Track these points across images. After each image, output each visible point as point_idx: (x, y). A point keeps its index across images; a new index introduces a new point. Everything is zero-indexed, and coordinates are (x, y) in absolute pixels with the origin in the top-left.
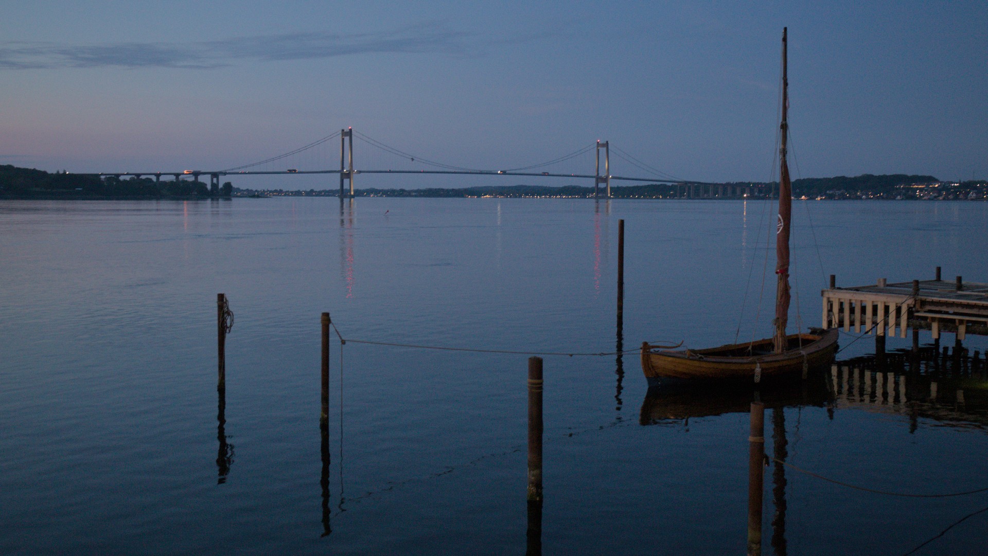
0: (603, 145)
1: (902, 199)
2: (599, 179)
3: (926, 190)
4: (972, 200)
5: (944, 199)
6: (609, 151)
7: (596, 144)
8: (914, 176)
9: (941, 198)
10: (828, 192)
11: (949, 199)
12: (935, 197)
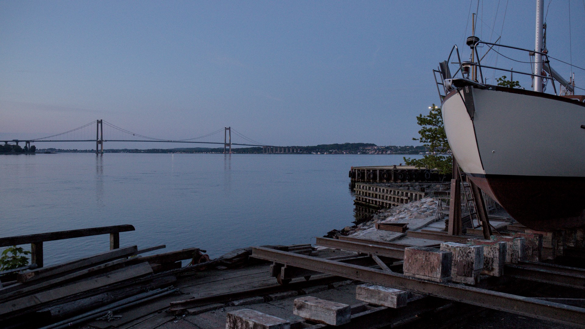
0: (227, 129)
1: (360, 154)
2: (226, 144)
3: (371, 150)
4: (388, 154)
5: (377, 154)
6: (231, 132)
7: (225, 129)
8: (366, 144)
9: (376, 153)
10: (330, 150)
11: (379, 154)
12: (374, 153)
